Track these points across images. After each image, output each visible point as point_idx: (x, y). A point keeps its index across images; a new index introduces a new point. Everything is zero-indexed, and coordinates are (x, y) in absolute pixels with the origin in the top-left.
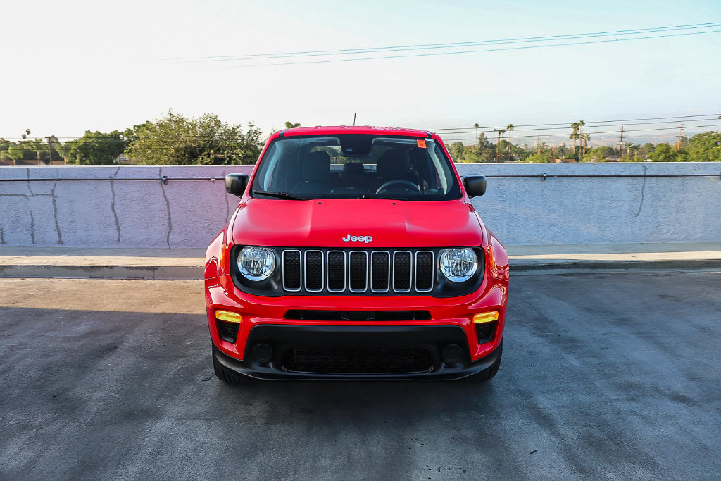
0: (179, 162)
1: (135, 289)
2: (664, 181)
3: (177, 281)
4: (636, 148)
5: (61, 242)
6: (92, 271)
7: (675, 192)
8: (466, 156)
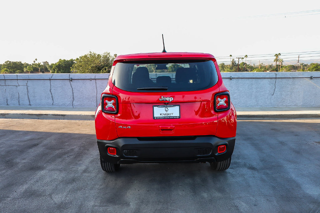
0: (93, 72)
1: (55, 123)
2: (284, 80)
3: (73, 121)
4: (305, 65)
5: (30, 105)
6: (39, 116)
7: (290, 85)
8: (226, 69)
